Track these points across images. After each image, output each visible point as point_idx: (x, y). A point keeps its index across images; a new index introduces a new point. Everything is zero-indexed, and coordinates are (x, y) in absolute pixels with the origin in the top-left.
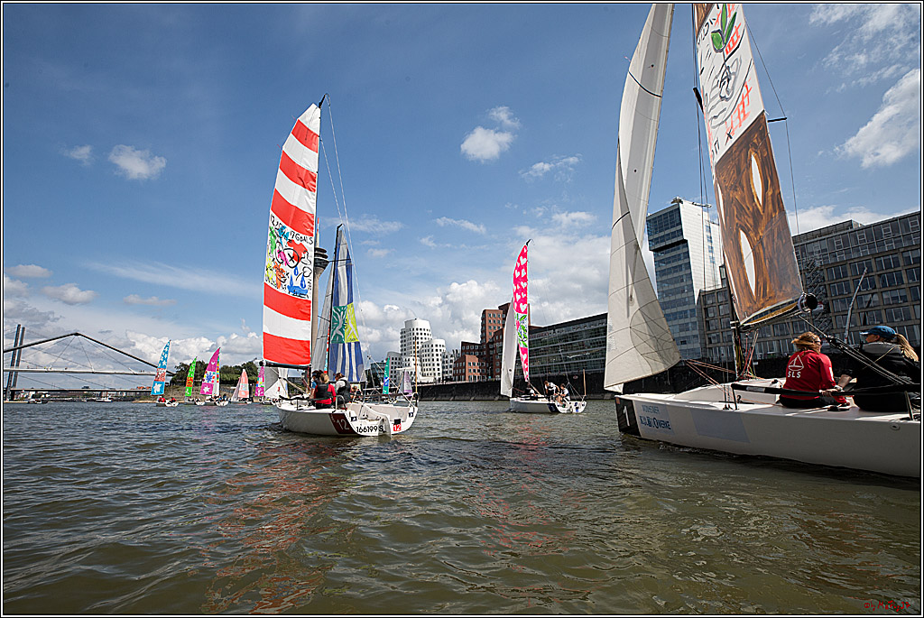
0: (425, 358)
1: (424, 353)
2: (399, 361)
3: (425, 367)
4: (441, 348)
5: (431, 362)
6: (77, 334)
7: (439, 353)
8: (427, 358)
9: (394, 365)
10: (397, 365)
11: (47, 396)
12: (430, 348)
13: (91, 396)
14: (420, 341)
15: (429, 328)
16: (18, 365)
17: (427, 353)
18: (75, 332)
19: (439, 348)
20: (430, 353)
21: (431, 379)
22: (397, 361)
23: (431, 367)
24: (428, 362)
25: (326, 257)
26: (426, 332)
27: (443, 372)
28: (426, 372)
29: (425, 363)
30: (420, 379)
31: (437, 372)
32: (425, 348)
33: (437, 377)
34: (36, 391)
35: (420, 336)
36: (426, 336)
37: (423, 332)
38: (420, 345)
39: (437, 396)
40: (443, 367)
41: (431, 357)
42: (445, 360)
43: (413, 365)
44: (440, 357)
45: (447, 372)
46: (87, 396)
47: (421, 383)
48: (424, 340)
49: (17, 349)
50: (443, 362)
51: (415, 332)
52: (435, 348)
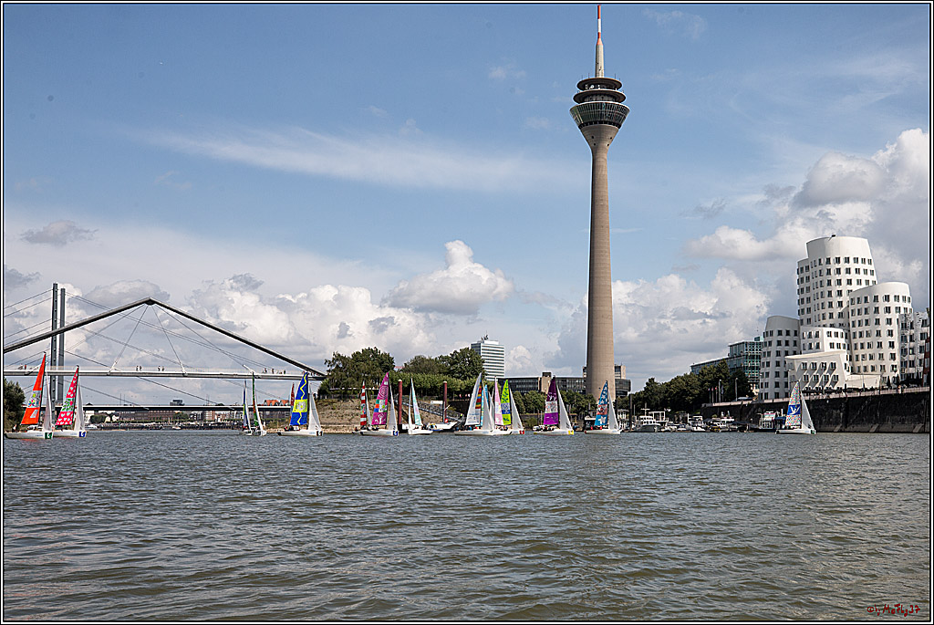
0: (857, 329)
1: (856, 318)
2: (791, 337)
3: (860, 352)
4: (901, 304)
5: (874, 339)
6: (150, 302)
7: (894, 316)
8: (864, 328)
9: (783, 348)
10: (790, 348)
11: (115, 418)
12: (871, 305)
13: (186, 418)
14: (844, 287)
15: (869, 256)
16: (61, 364)
17: (864, 317)
18: (145, 298)
19: (892, 304)
20: (871, 316)
21: (872, 381)
22: (791, 338)
23: (875, 351)
24: (865, 340)
25: (621, 98)
26: (860, 265)
27: (903, 364)
28: (861, 364)
29: (859, 341)
30: (847, 379)
31: (888, 363)
32: (857, 307)
33: (891, 375)
34: (96, 409)
35: (844, 277)
36: (862, 276)
37: (852, 265)
38: (845, 299)
39: (882, 421)
40: (903, 351)
41: (872, 328)
42: (908, 333)
43: (829, 347)
44: (895, 327)
45: (912, 364)
46: (181, 418)
47: (846, 390)
48: (854, 287)
49: (57, 333)
50: (903, 339)
51: (833, 266)
52: (882, 305)
